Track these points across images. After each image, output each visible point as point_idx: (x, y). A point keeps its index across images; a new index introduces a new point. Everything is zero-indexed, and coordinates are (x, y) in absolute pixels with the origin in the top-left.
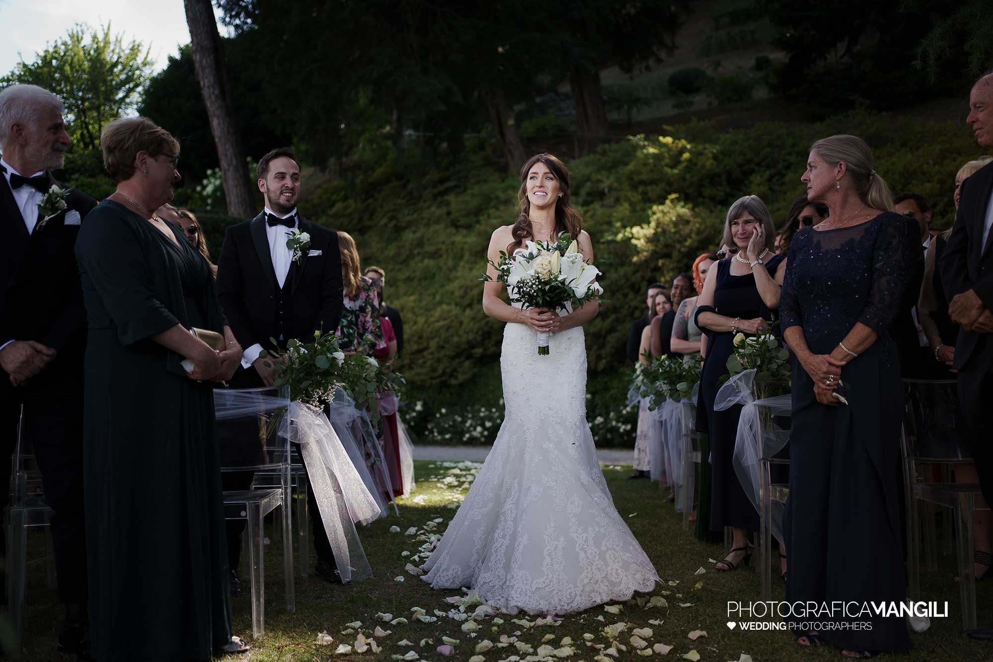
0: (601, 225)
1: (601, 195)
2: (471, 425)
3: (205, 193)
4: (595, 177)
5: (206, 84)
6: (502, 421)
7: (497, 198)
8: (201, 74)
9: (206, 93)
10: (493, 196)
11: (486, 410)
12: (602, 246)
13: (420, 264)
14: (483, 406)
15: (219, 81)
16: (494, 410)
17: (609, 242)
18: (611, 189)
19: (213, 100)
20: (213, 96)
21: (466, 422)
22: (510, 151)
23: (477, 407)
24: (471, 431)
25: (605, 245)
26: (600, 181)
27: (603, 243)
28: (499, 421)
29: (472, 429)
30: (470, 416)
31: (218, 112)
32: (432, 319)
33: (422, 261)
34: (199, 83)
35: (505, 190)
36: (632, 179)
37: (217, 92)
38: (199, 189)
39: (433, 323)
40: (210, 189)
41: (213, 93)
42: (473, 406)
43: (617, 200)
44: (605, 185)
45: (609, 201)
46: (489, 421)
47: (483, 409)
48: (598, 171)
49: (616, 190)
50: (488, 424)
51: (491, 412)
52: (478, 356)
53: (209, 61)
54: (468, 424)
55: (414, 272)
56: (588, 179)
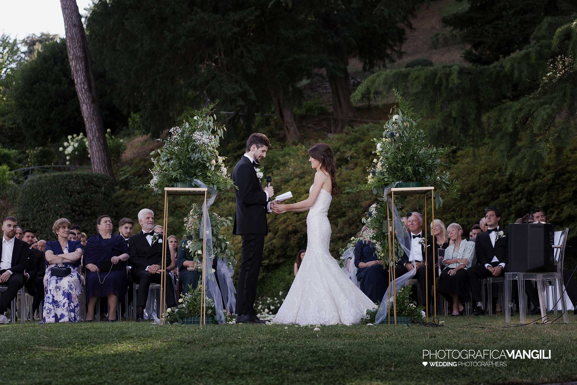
0: (345, 181)
1: (346, 161)
2: (261, 308)
3: (66, 152)
4: (342, 149)
5: (79, 82)
6: (281, 305)
7: (278, 161)
8: (75, 75)
9: (78, 87)
10: (275, 160)
11: (271, 299)
12: (344, 196)
13: (226, 206)
14: (269, 297)
15: (88, 79)
16: (276, 299)
17: (348, 193)
18: (352, 157)
19: (84, 92)
20: (83, 90)
21: (258, 306)
22: (287, 127)
23: (265, 298)
24: (261, 312)
25: (346, 195)
26: (344, 152)
27: (345, 193)
28: (279, 305)
29: (262, 310)
30: (260, 302)
31: (86, 101)
32: (236, 242)
33: (227, 203)
34: (74, 80)
35: (284, 156)
36: (366, 151)
37: (86, 87)
38: (61, 149)
39: (236, 244)
40: (69, 150)
41: (84, 88)
42: (262, 297)
43: (356, 165)
44: (348, 155)
45: (351, 165)
46: (273, 305)
47: (269, 299)
48: (345, 145)
49: (356, 158)
50: (272, 308)
51: (274, 300)
52: (266, 265)
53: (81, 66)
54: (259, 308)
55: (222, 211)
56: (338, 150)
